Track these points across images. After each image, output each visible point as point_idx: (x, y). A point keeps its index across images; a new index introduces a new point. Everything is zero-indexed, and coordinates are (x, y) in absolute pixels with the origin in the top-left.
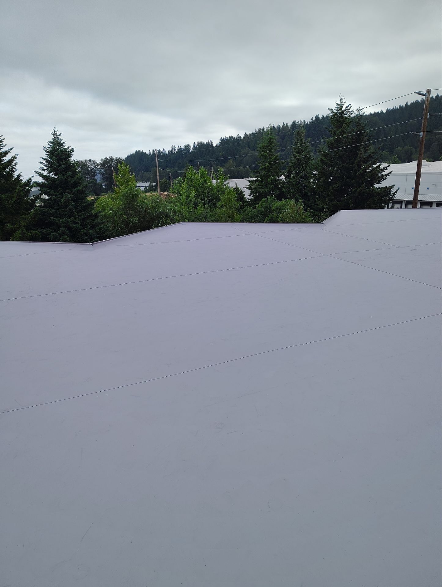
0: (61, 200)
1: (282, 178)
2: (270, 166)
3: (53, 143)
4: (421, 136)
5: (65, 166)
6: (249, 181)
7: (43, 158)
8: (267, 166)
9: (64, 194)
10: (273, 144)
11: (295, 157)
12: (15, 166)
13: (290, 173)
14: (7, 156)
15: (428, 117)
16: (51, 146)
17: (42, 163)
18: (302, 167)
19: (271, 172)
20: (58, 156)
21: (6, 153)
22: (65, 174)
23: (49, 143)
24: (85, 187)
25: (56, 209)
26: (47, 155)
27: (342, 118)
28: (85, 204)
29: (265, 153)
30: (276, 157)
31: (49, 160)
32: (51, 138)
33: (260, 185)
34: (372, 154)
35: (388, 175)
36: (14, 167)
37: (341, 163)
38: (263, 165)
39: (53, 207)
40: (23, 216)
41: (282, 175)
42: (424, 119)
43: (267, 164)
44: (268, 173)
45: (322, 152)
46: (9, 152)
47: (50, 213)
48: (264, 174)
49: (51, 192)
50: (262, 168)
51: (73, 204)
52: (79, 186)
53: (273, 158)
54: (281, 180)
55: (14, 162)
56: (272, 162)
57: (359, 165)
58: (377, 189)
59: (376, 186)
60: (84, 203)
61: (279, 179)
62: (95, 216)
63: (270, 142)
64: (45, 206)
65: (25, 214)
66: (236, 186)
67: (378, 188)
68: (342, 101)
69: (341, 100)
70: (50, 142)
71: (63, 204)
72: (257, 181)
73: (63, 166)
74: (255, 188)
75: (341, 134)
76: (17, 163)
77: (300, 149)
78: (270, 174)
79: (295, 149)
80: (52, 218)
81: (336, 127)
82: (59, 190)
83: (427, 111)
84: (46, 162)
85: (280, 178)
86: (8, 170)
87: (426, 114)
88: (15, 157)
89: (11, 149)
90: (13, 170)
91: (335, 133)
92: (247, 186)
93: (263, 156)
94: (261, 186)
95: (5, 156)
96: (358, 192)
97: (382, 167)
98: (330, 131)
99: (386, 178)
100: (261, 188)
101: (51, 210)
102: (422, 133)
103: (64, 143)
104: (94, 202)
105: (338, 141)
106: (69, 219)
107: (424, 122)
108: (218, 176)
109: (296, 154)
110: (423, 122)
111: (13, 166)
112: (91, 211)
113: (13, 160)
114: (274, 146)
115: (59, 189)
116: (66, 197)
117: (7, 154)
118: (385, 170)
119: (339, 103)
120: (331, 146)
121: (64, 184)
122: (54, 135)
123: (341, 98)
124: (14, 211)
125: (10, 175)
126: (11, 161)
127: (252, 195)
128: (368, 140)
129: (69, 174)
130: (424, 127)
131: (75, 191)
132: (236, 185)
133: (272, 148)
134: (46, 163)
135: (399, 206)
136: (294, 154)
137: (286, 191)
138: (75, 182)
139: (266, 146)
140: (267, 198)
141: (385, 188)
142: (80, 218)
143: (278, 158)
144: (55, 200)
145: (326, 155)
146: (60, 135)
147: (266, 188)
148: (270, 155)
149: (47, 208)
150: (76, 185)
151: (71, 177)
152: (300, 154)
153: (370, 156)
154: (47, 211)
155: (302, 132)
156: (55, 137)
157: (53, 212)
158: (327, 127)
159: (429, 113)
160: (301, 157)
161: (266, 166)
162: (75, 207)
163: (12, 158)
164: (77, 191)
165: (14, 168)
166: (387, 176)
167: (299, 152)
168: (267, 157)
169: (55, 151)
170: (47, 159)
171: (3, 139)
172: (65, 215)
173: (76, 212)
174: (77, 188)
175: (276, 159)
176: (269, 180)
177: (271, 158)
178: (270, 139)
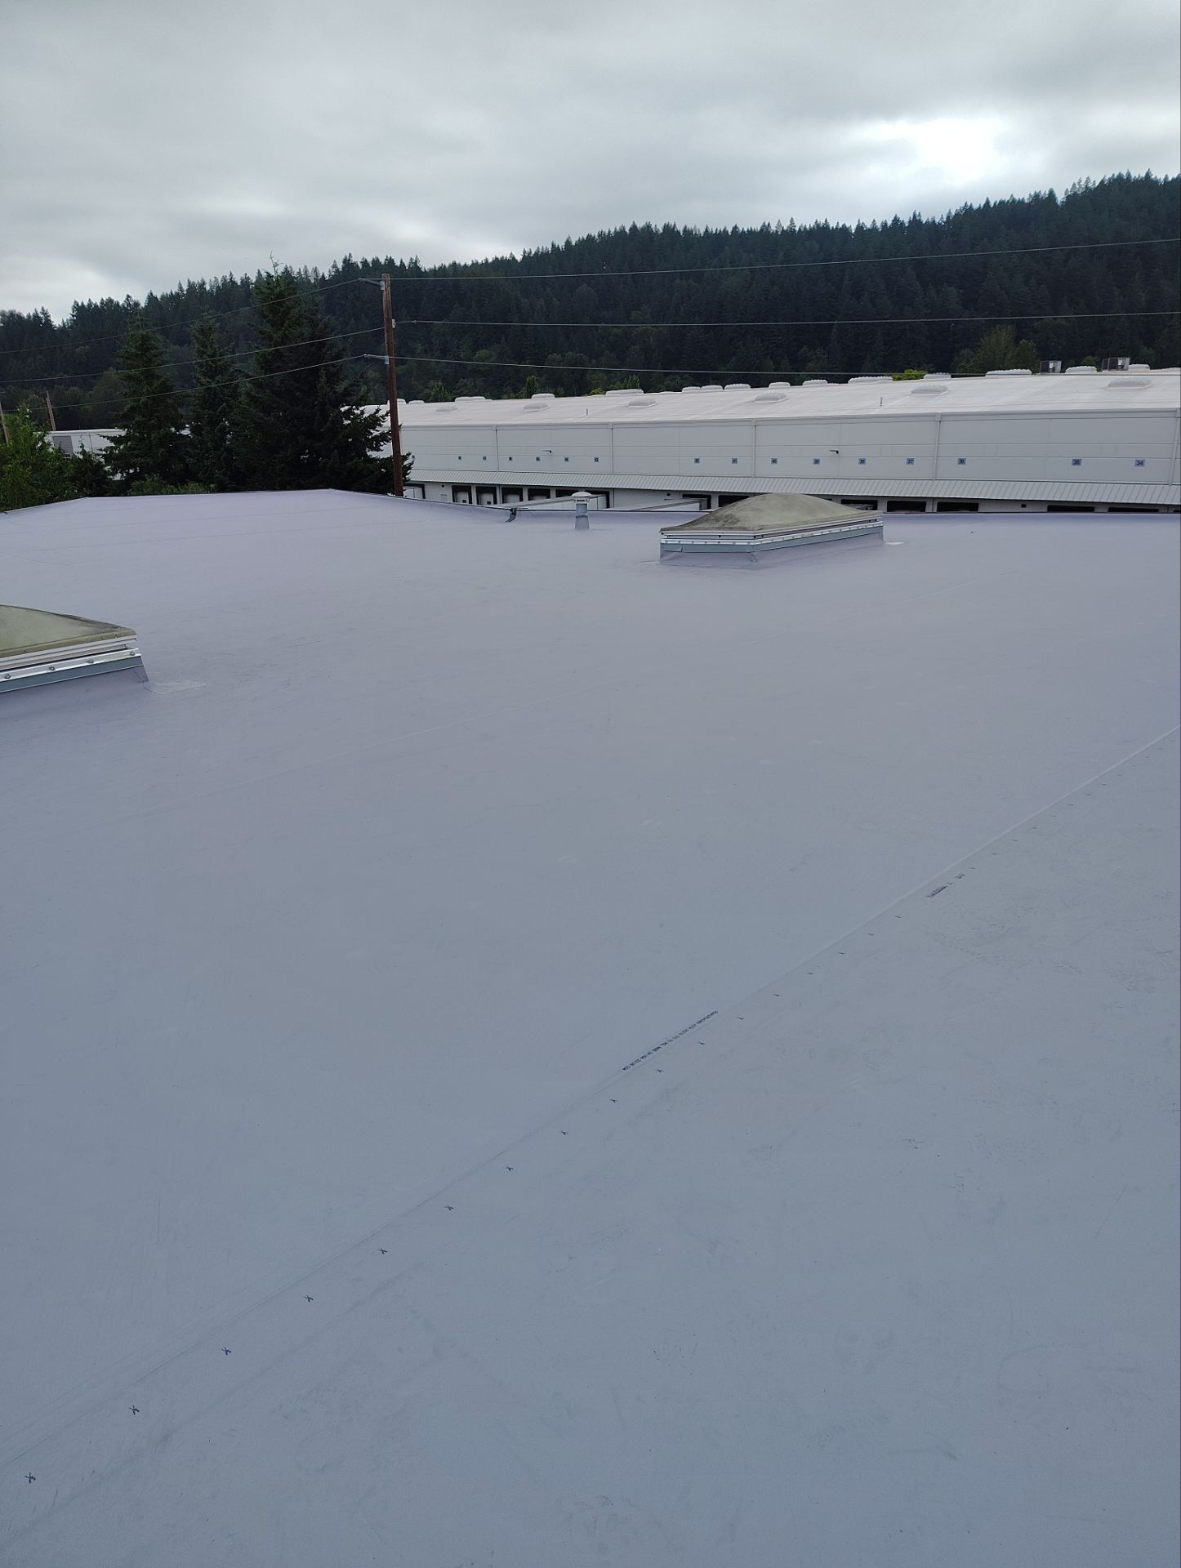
2: (151, 402)
4: (387, 363)
6: (108, 437)
8: (143, 403)
10: (154, 352)
11: (202, 385)
13: (199, 421)
15: (394, 327)
18: (219, 410)
19: (156, 417)
29: (133, 372)
30: (164, 383)
33: (134, 449)
38: (134, 401)
43: (143, 399)
44: (150, 420)
48: (139, 422)
50: (132, 408)
53: (157, 383)
56: (154, 393)
59: (373, 454)
63: (145, 345)
67: (376, 460)
69: (274, 266)
72: (127, 437)
74: (122, 455)
75: (284, 339)
77: (211, 366)
78: (153, 421)
79: (201, 365)
81: (272, 326)
83: (390, 316)
87: (389, 320)
91: (271, 338)
92: (101, 450)
93: (130, 378)
94: (136, 452)
96: (329, 468)
99: (390, 439)
100: (137, 456)
102: (386, 358)
105: (278, 355)
107: (388, 336)
109: (203, 380)
110: (386, 335)
114: (155, 356)
119: (272, 271)
120: (267, 364)
123: (274, 260)
127: (117, 473)
130: (389, 346)
132: (82, 446)
133: (150, 361)
136: (199, 379)
137: (195, 464)
140: (145, 480)
141: (390, 458)
143: (168, 383)
145: (258, 385)
147: (150, 456)
148: (150, 376)
152: (213, 378)
155: (210, 328)
158: (252, 323)
159: (393, 321)
160: (214, 385)
161: (140, 402)
167: (212, 372)
168: (142, 381)
175: (166, 387)
176: (153, 435)
177: (150, 385)
178: (145, 339)
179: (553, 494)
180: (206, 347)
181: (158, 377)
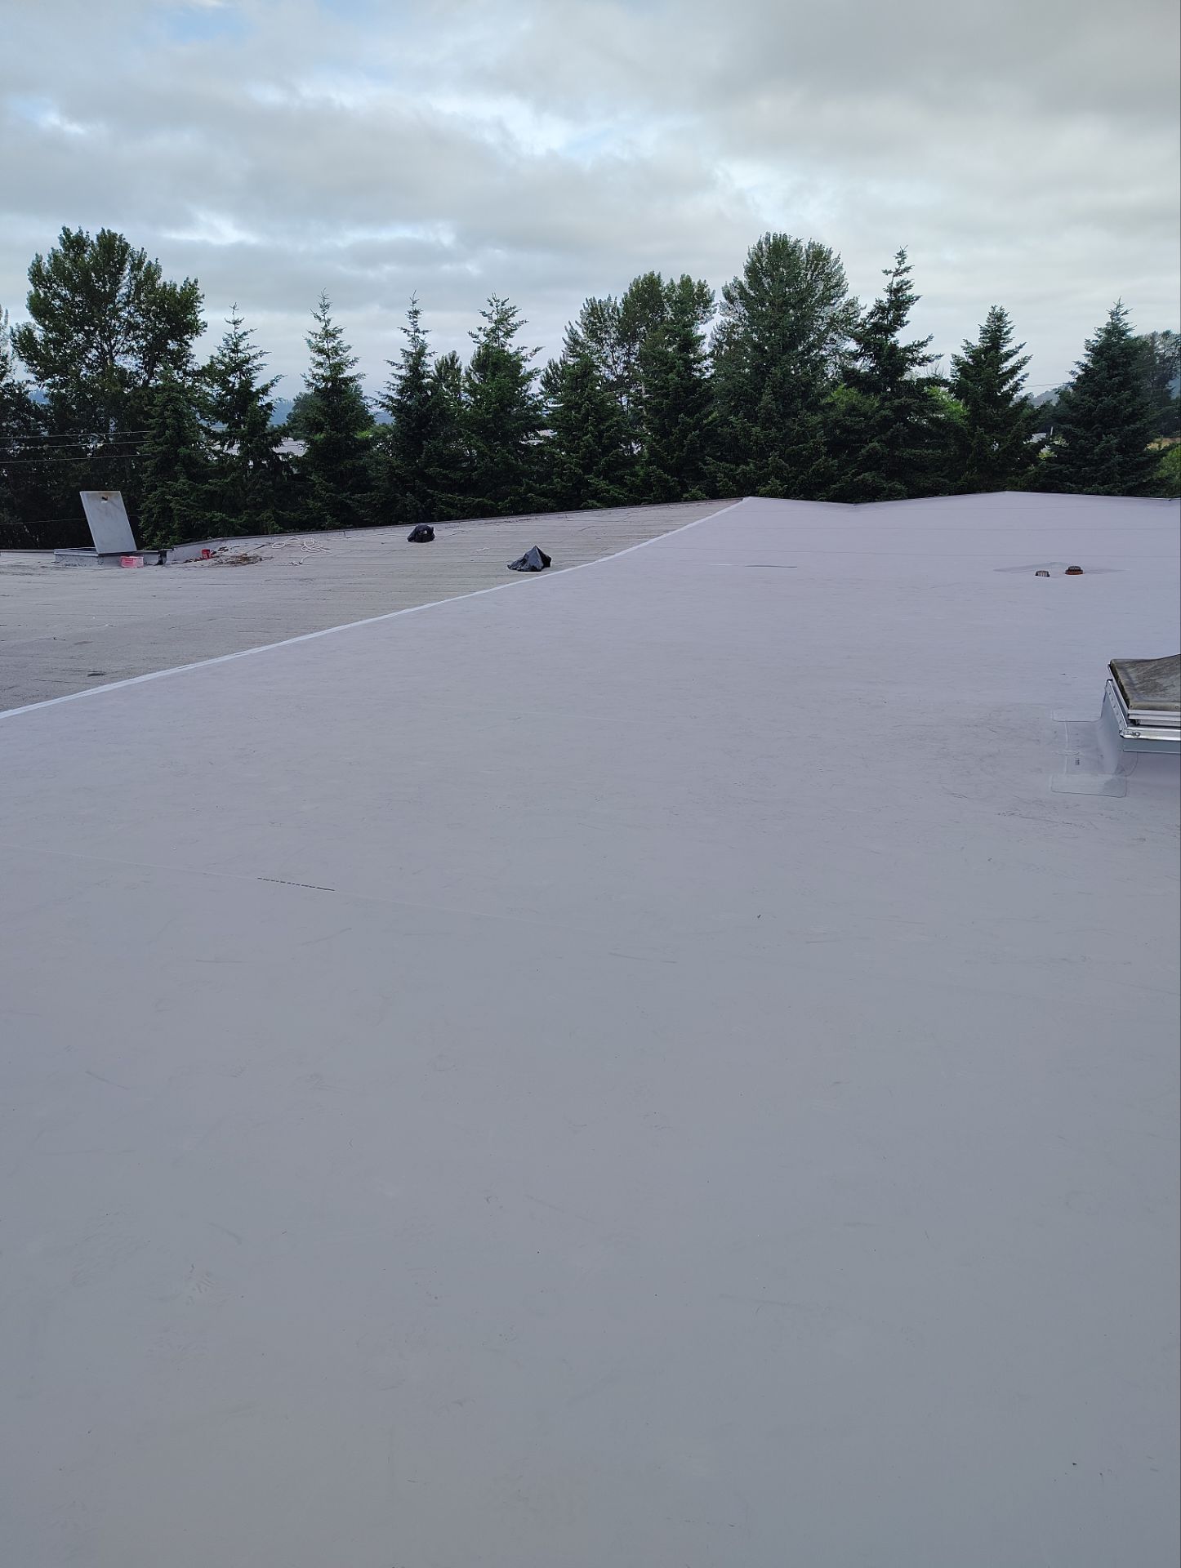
0: (1094, 449)
3: (1107, 331)
5: (1121, 378)
7: (1078, 363)
9: (1104, 436)
12: (1022, 380)
14: (1010, 360)
16: (1100, 337)
17: (1073, 373)
20: (1112, 359)
21: (1009, 355)
22: (1116, 396)
23: (1099, 332)
24: (1150, 423)
25: (1080, 468)
26: (1088, 355)
28: (1142, 459)
31: (1089, 367)
32: (1104, 321)
36: (1021, 382)
39: (1074, 462)
40: (1013, 478)
46: (1017, 352)
47: (1066, 474)
49: (1079, 431)
51: (1119, 457)
52: (1140, 420)
55: (1021, 373)
60: (1140, 456)
62: (1158, 485)
64: (1058, 460)
65: (1017, 475)
70: (1099, 329)
71: (1096, 458)
73: (1116, 379)
76: (1028, 374)
80: (1068, 484)
82: (1096, 428)
84: (1083, 370)
86: (1005, 388)
88: (1024, 361)
89: (1020, 347)
90: (1015, 388)
95: (1006, 360)
101: (1068, 469)
103: (1129, 330)
104: (1162, 453)
106: (1102, 488)
111: (1019, 380)
112: (1150, 474)
113: (1019, 368)
115: (1097, 425)
116: (1108, 442)
117: (1011, 356)
121: (1108, 416)
122: (1113, 314)
124: (997, 468)
125: (1008, 397)
126: (1014, 371)
129: (1126, 394)
131: (1129, 430)
134: (1081, 373)
138: (1134, 410)
142: (1123, 486)
144: (1082, 447)
146: (1126, 313)
149: (1062, 464)
150: (1133, 417)
151: (1128, 401)
154: (1061, 470)
156: (1112, 319)
157: (1071, 472)
162: (1119, 464)
163: (1017, 363)
164: (1133, 431)
165: (1019, 384)
169: (1108, 349)
170: (1086, 366)
171: (1011, 328)
172: (1095, 480)
173: (1119, 475)
174: (1134, 423)
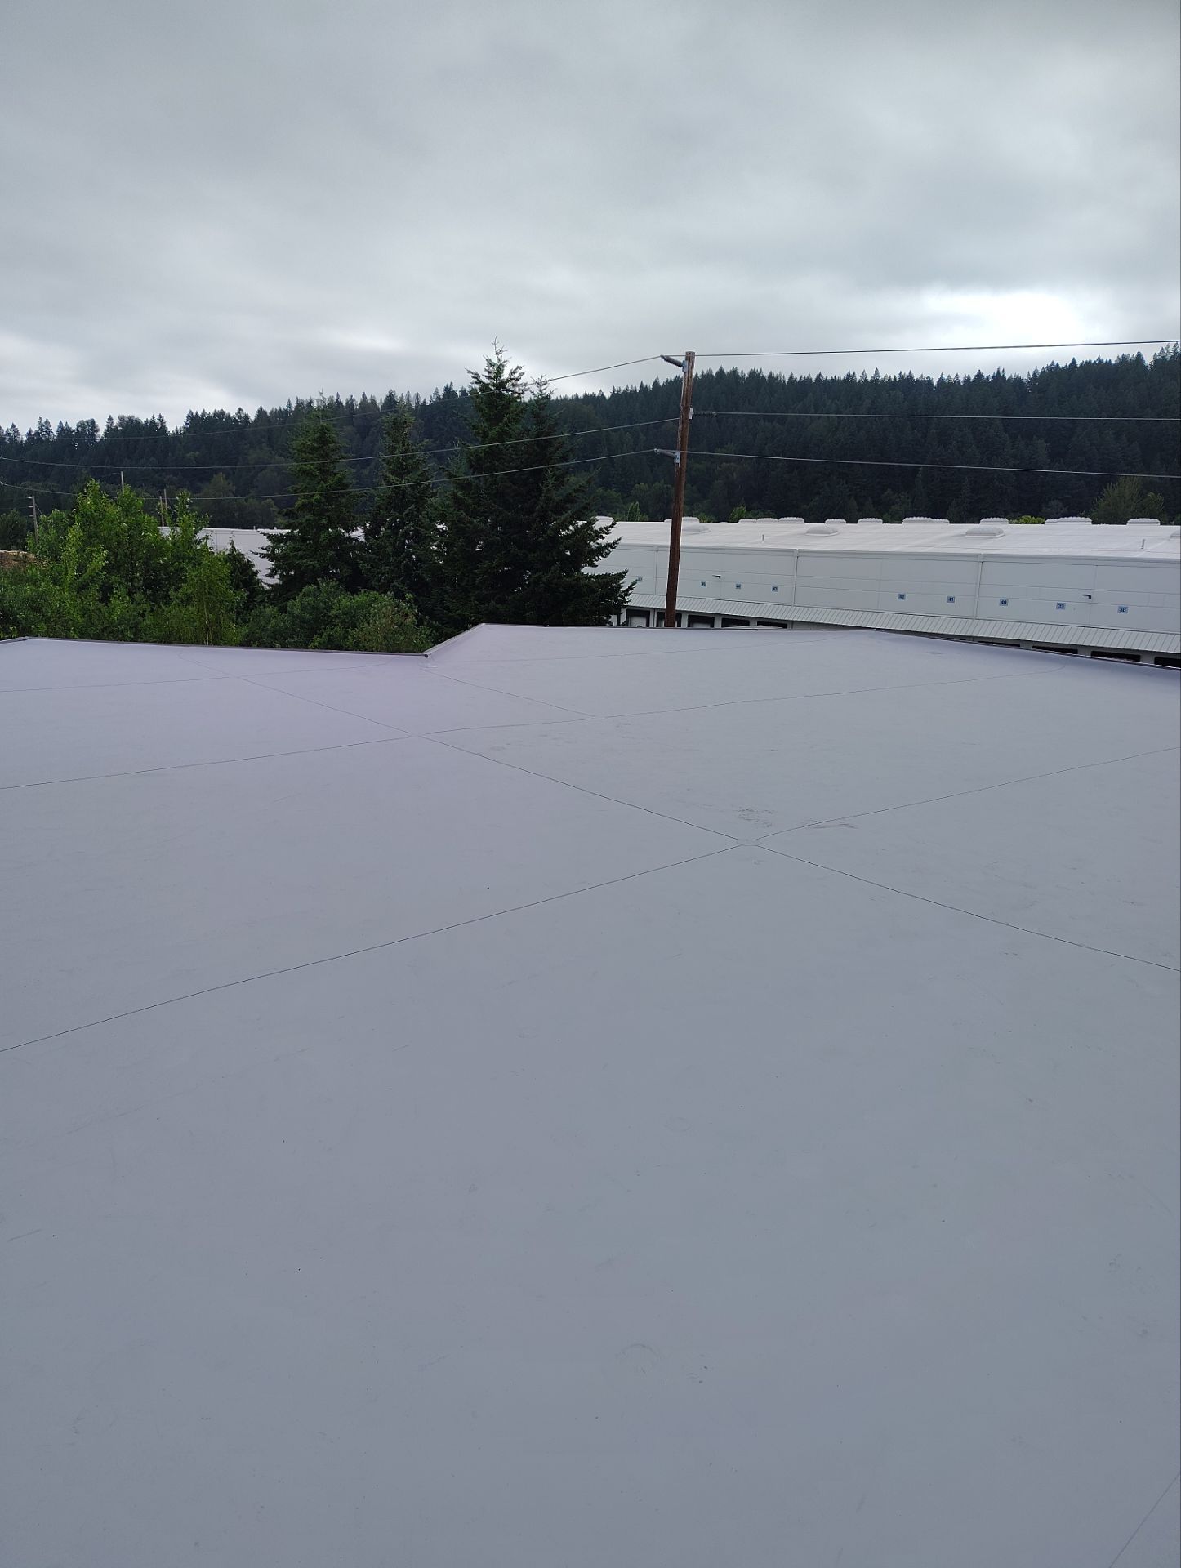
1: (359, 533)
2: (323, 500)
4: (678, 461)
6: (268, 536)
8: (316, 501)
10: (332, 445)
11: (389, 483)
13: (377, 523)
15: (691, 418)
18: (407, 511)
19: (329, 516)
27: (501, 399)
29: (308, 467)
30: (340, 480)
33: (299, 550)
34: (574, 494)
35: (612, 546)
37: (501, 509)
38: (306, 497)
41: (358, 528)
42: (683, 422)
43: (317, 496)
44: (320, 519)
45: (455, 476)
48: (310, 520)
50: (304, 505)
53: (332, 480)
54: (356, 539)
56: (328, 490)
57: (544, 517)
58: (588, 577)
59: (587, 570)
61: (350, 537)
63: (323, 438)
66: (230, 547)
67: (591, 576)
68: (499, 356)
69: (497, 354)
72: (289, 537)
74: (285, 557)
75: (503, 434)
77: (402, 464)
78: (324, 521)
79: (389, 463)
81: (487, 420)
83: (689, 404)
85: (354, 535)
87: (686, 409)
91: (485, 435)
92: (262, 548)
93: (304, 472)
94: (300, 553)
96: (544, 583)
97: (597, 526)
98: (474, 428)
99: (607, 554)
100: (302, 558)
102: (678, 454)
105: (493, 453)
107: (683, 428)
108: (175, 516)
109: (393, 478)
110: (680, 428)
114: (333, 450)
118: (604, 535)
119: (494, 360)
120: (476, 465)
123: (499, 347)
127: (275, 574)
128: (564, 458)
130: (682, 441)
132: (232, 543)
133: (327, 455)
135: (643, 621)
136: (386, 477)
137: (369, 570)
139: (313, 448)
140: (318, 584)
141: (606, 576)
143: (345, 481)
145: (465, 486)
147: (315, 559)
148: (325, 472)
152: (401, 476)
153: (569, 499)
158: (465, 416)
159: (691, 410)
160: (404, 484)
161: (313, 499)
166: (611, 550)
167: (401, 471)
168: (316, 476)
175: (341, 485)
176: (322, 536)
177: (326, 481)
178: (323, 430)
179: (718, 623)
180: (397, 442)
181: (335, 474)
